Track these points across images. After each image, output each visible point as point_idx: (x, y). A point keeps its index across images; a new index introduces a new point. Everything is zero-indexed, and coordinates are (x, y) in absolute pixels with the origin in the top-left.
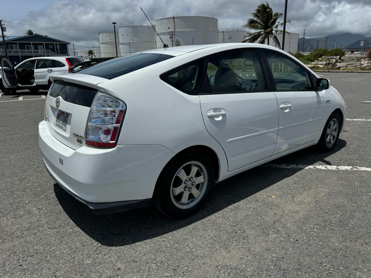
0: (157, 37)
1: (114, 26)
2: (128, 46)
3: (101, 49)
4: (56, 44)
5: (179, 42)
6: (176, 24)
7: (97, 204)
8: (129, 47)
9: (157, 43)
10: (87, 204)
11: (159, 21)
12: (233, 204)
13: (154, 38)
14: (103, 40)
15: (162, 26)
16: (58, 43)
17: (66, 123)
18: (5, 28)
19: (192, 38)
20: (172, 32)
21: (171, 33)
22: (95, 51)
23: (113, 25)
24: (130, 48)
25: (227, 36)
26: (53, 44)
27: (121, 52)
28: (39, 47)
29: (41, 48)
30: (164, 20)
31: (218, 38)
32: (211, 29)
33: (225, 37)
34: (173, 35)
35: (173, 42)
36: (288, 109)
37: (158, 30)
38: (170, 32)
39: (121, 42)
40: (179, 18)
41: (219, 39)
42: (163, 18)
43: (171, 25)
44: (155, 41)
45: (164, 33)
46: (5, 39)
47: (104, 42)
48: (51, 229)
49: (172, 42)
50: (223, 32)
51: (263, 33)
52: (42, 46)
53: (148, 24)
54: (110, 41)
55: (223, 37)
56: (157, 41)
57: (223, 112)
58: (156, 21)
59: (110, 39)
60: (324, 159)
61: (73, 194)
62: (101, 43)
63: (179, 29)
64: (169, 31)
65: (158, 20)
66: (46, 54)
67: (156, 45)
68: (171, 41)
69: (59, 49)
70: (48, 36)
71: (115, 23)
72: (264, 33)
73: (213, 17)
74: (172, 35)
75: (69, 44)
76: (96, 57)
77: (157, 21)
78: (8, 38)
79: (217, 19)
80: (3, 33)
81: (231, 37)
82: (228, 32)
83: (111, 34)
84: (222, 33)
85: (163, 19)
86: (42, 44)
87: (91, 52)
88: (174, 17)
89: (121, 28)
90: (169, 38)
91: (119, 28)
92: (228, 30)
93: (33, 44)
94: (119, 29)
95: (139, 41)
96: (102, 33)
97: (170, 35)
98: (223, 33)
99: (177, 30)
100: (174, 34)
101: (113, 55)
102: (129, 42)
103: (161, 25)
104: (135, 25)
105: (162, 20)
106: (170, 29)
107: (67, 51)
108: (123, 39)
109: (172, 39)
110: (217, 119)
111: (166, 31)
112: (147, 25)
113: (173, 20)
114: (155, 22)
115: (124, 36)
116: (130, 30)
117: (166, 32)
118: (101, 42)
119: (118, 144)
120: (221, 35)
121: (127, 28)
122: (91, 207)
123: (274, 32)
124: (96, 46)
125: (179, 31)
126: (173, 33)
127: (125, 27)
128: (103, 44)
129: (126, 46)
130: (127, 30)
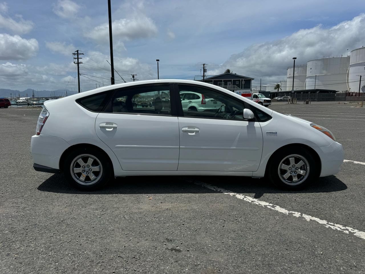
0: (350, 68)
1: (294, 61)
3: (288, 83)
4: (242, 80)
8: (315, 80)
9: (349, 74)
11: (355, 51)
13: (347, 70)
14: (290, 74)
15: (358, 56)
16: (243, 79)
18: (206, 69)
22: (282, 85)
26: (239, 80)
27: (306, 85)
28: (228, 83)
29: (230, 84)
30: (362, 50)
36: (195, 133)
37: (352, 62)
39: (308, 75)
42: (361, 47)
44: (347, 73)
46: (205, 78)
52: (230, 83)
53: (342, 55)
54: (297, 75)
56: (350, 72)
57: (114, 125)
59: (298, 73)
62: (288, 78)
66: (232, 88)
67: (348, 77)
69: (244, 84)
70: (237, 74)
71: (296, 58)
75: (253, 80)
76: (282, 91)
77: (353, 51)
78: (206, 77)
80: (204, 73)
83: (300, 69)
86: (231, 81)
87: (278, 86)
89: (310, 62)
93: (224, 81)
94: (308, 63)
95: (328, 74)
96: (290, 68)
102: (315, 75)
103: (357, 55)
105: (358, 50)
107: (250, 86)
108: (311, 72)
110: (107, 130)
111: (363, 62)
112: (341, 57)
115: (312, 70)
116: (319, 63)
117: (362, 63)
118: (288, 76)
119: (40, 133)
121: (316, 61)
124: (285, 81)
128: (290, 78)
129: (312, 79)
130: (317, 64)
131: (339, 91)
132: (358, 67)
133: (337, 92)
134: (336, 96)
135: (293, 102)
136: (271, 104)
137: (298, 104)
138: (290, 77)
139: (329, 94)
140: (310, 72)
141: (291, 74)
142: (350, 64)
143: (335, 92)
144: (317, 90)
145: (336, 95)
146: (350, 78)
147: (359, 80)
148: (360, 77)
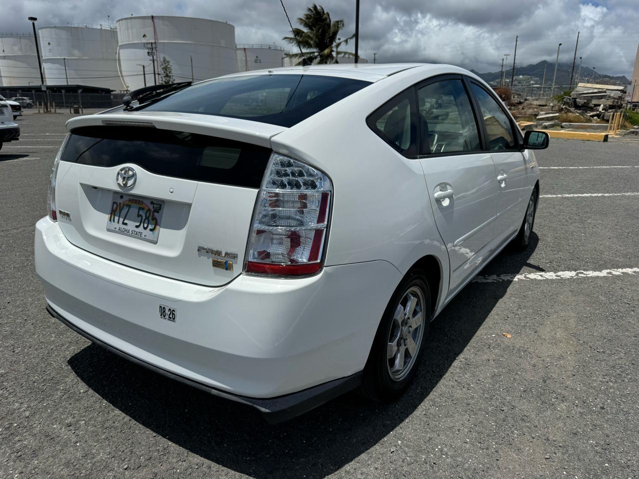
0: (120, 51)
1: (33, 24)
2: (62, 65)
5: (168, 62)
6: (157, 29)
7: (275, 400)
8: (64, 68)
9: (122, 61)
10: (251, 404)
11: (124, 21)
12: (457, 358)
13: (116, 53)
14: (3, 51)
15: (130, 31)
17: (156, 224)
19: (191, 56)
20: (152, 43)
21: (149, 46)
23: (31, 22)
24: (66, 70)
25: (251, 58)
27: (46, 76)
30: (134, 21)
31: (237, 59)
32: (223, 43)
33: (248, 59)
34: (154, 49)
35: (154, 62)
36: (504, 182)
37: (122, 39)
38: (147, 43)
39: (46, 56)
40: (162, 18)
41: (239, 61)
42: (131, 16)
43: (149, 31)
44: (117, 59)
45: (135, 44)
47: (6, 55)
48: (133, 469)
49: (152, 62)
50: (245, 49)
51: (317, 56)
53: (101, 25)
54: (20, 53)
55: (244, 58)
56: (121, 58)
57: (450, 190)
58: (117, 22)
59: (21, 49)
60: (528, 262)
61: (200, 386)
63: (164, 40)
64: (144, 41)
65: (122, 20)
67: (120, 65)
68: (150, 60)
71: (35, 19)
72: (319, 55)
73: (225, 22)
74: (152, 49)
77: (119, 20)
79: (233, 26)
81: (259, 58)
82: (252, 50)
83: (22, 40)
84: (243, 51)
85: (131, 18)
88: (154, 15)
89: (43, 30)
90: (147, 54)
91: (41, 28)
92: (253, 46)
95: (84, 58)
96: (2, 37)
97: (147, 48)
98: (245, 52)
99: (160, 41)
100: (156, 48)
101: (29, 83)
102: (63, 58)
103: (128, 29)
104: (73, 26)
105: (129, 20)
106: (147, 38)
108: (50, 51)
109: (153, 57)
110: (444, 204)
111: (140, 42)
112: (99, 27)
113: (151, 21)
114: (115, 22)
115: (51, 46)
116: (64, 34)
117: (138, 43)
119: (325, 265)
120: (240, 55)
121: (57, 30)
122: (263, 410)
123: (334, 54)
125: (164, 43)
126: (154, 46)
127: (54, 29)
128: (5, 59)
129: (56, 65)
130: (58, 35)
131: (115, 91)
132: (134, 50)
133: (112, 91)
134: (114, 99)
135: (49, 110)
136: (22, 114)
137: (59, 113)
138: (4, 56)
139: (98, 94)
140: (48, 51)
141: (5, 50)
142: (120, 44)
143: (108, 91)
144: (79, 87)
145: (112, 97)
146: (123, 69)
147: (143, 73)
148: (142, 67)
